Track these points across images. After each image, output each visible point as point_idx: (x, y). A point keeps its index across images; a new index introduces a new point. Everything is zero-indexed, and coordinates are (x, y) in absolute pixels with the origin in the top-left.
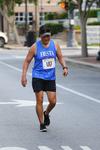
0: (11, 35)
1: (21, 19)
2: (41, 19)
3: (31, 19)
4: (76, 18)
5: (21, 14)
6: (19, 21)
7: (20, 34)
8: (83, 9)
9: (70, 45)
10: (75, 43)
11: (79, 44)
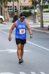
0: (6, 17)
1: (11, 9)
2: (20, 9)
3: (16, 9)
4: (38, 9)
5: (11, 7)
6: (10, 10)
7: (10, 17)
8: (41, 4)
9: (35, 22)
10: (37, 21)
11: (39, 21)
